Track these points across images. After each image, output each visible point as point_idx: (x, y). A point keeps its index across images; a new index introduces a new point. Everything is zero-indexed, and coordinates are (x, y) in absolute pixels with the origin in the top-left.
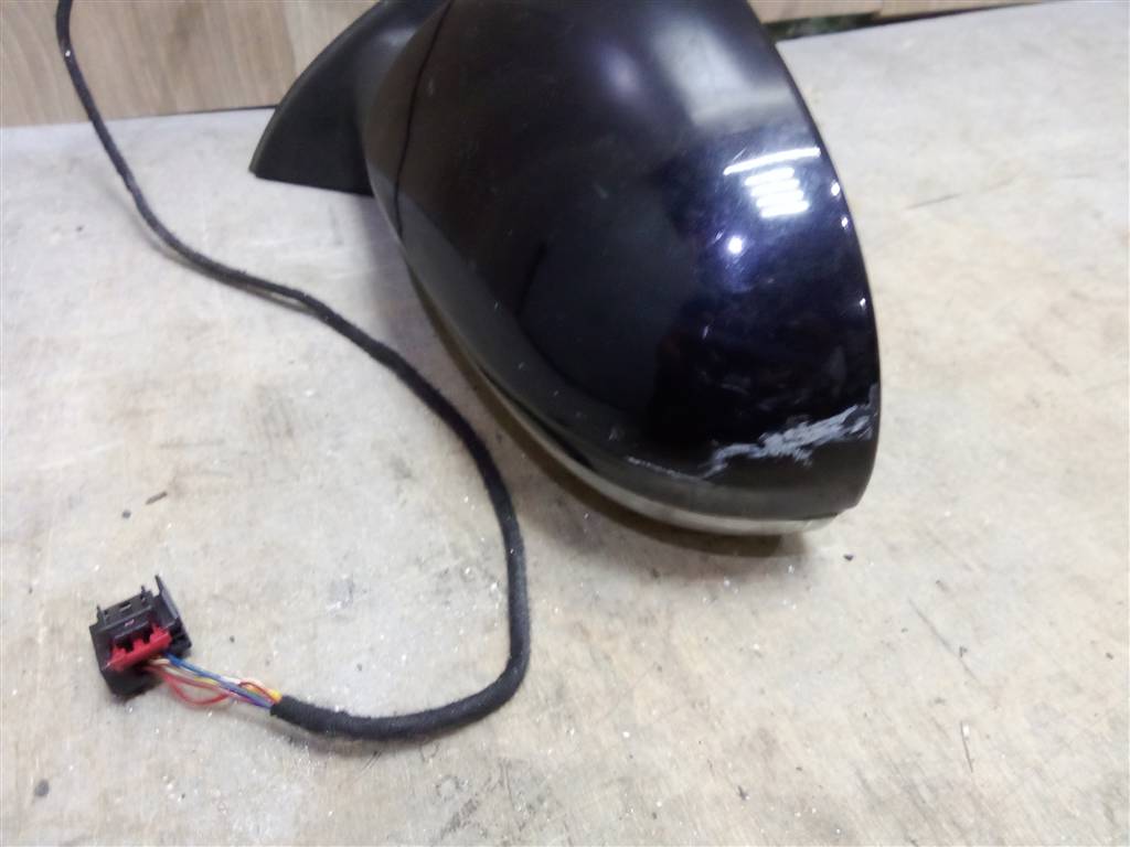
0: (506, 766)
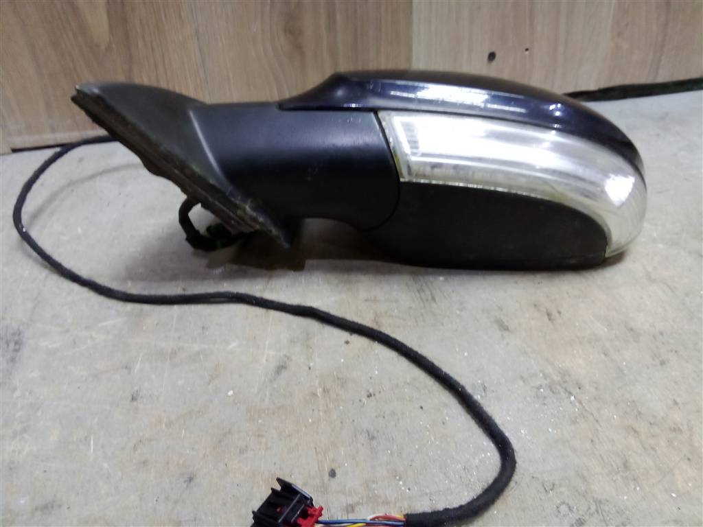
0: (599, 502)
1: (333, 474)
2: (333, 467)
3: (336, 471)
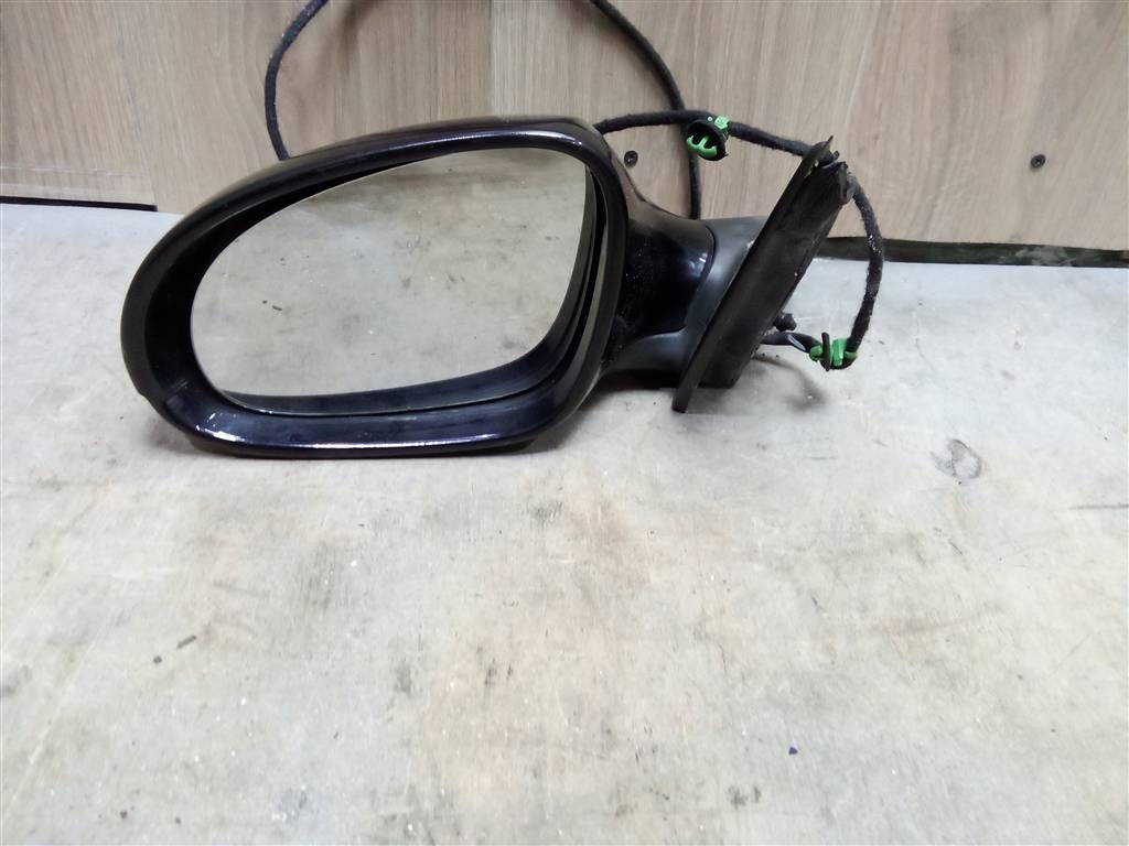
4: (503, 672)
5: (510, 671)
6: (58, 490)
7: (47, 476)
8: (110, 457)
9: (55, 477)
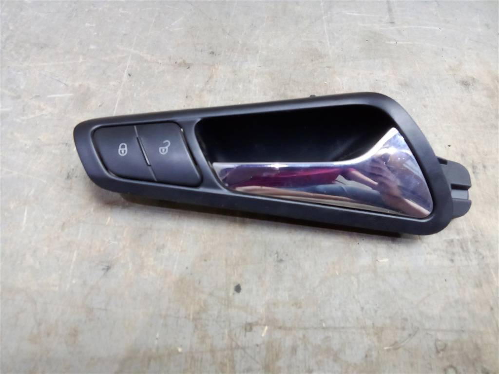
1: (238, 289)
2: (239, 282)
3: (242, 287)
4: (480, 167)
5: (484, 167)
6: (189, 68)
7: (179, 61)
8: (211, 51)
9: (184, 61)
